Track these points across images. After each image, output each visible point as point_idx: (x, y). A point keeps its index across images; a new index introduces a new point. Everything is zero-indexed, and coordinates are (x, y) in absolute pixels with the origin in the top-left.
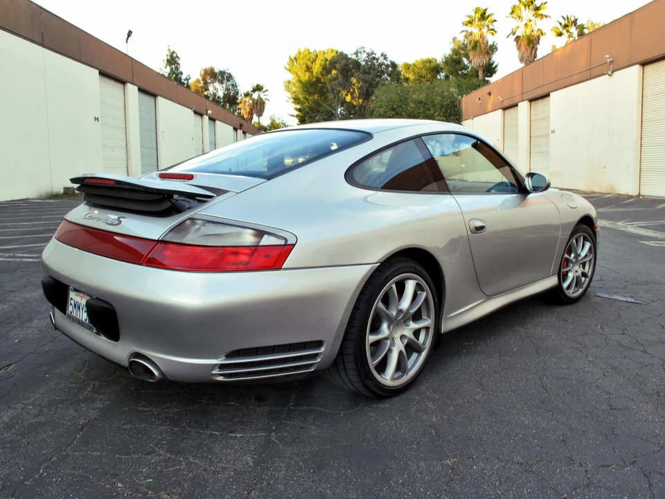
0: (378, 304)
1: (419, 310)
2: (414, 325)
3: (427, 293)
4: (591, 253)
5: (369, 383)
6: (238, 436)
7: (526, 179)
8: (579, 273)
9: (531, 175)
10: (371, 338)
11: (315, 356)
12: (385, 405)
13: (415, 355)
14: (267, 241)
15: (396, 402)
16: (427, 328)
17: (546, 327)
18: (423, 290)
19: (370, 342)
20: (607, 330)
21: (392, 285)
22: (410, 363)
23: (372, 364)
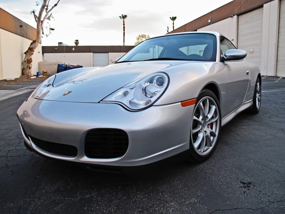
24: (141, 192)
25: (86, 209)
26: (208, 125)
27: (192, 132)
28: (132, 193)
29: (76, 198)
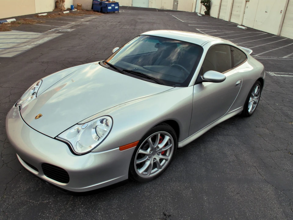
24: (84, 205)
25: (39, 214)
26: (160, 152)
27: (136, 163)
28: (77, 205)
29: (38, 201)
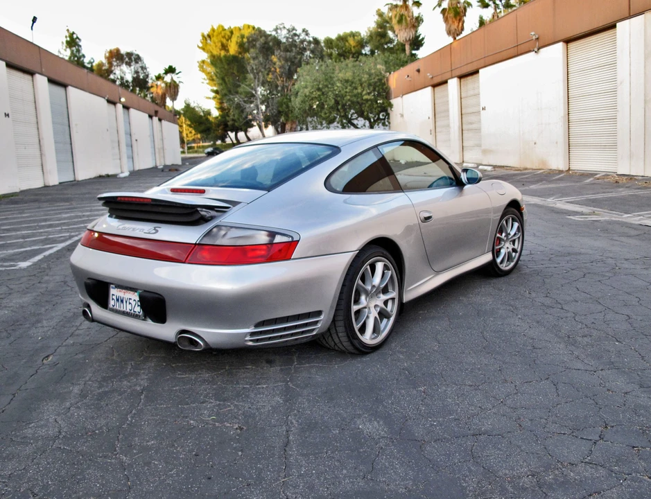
0: (358, 281)
1: (386, 286)
2: (383, 297)
3: (392, 272)
4: (519, 232)
5: (355, 342)
6: (265, 386)
7: (462, 174)
8: (510, 250)
9: (465, 170)
10: (355, 308)
11: (316, 323)
12: (366, 359)
13: (385, 321)
14: (278, 239)
15: (374, 356)
16: (393, 299)
17: (485, 296)
18: (388, 269)
19: (355, 310)
20: (534, 295)
21: (367, 266)
22: (382, 326)
23: (357, 327)
